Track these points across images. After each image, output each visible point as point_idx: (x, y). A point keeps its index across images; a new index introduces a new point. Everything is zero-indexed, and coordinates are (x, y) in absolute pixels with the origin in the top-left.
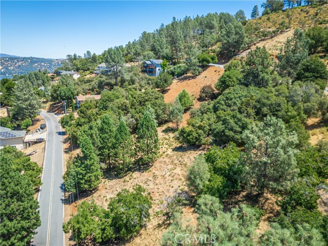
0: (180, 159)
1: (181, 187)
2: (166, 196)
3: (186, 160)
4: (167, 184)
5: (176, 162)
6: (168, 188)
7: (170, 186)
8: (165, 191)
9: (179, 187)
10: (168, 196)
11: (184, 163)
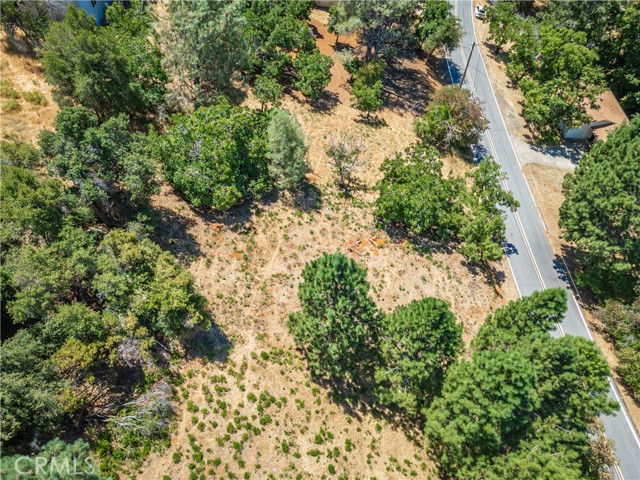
0: (242, 292)
1: (296, 220)
2: (333, 225)
3: (233, 278)
4: (317, 247)
5: (256, 294)
6: (321, 239)
7: (314, 239)
8: (330, 235)
9: (300, 224)
10: (331, 222)
11: (241, 275)
